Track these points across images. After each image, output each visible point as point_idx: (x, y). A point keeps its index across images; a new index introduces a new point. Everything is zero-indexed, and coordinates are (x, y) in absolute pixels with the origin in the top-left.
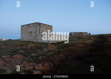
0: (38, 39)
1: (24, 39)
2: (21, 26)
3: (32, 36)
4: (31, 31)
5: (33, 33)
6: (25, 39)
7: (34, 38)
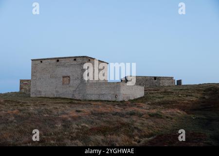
0: (88, 92)
1: (42, 93)
2: (32, 60)
3: (70, 86)
4: (65, 75)
5: (71, 78)
6: (45, 92)
7: (75, 90)
